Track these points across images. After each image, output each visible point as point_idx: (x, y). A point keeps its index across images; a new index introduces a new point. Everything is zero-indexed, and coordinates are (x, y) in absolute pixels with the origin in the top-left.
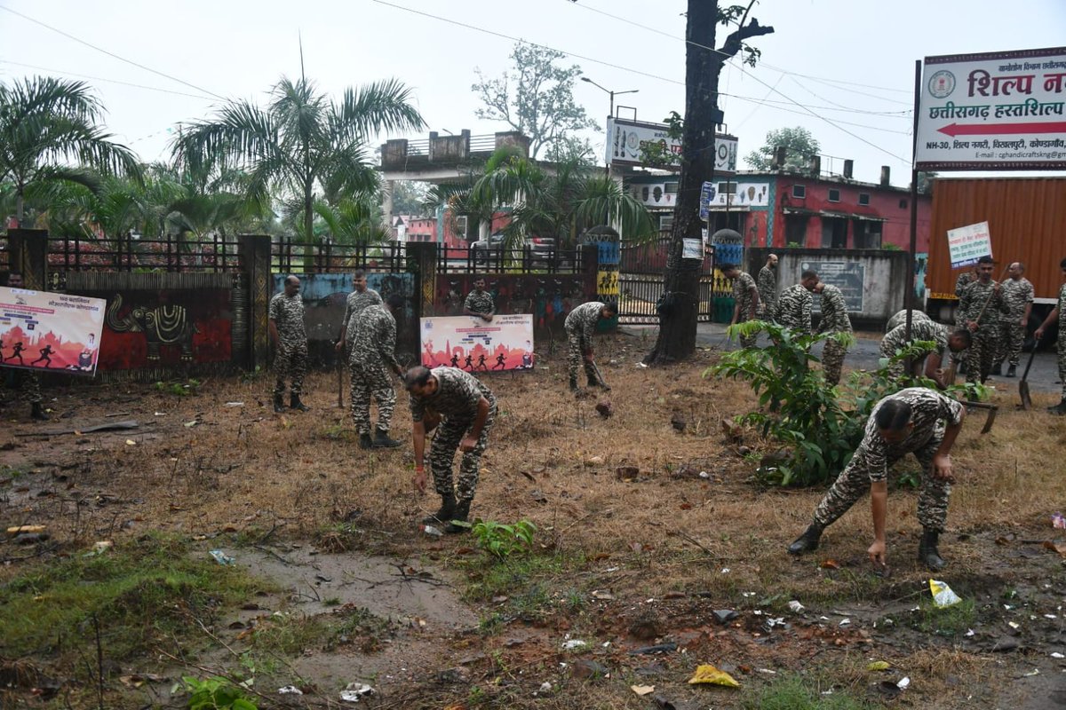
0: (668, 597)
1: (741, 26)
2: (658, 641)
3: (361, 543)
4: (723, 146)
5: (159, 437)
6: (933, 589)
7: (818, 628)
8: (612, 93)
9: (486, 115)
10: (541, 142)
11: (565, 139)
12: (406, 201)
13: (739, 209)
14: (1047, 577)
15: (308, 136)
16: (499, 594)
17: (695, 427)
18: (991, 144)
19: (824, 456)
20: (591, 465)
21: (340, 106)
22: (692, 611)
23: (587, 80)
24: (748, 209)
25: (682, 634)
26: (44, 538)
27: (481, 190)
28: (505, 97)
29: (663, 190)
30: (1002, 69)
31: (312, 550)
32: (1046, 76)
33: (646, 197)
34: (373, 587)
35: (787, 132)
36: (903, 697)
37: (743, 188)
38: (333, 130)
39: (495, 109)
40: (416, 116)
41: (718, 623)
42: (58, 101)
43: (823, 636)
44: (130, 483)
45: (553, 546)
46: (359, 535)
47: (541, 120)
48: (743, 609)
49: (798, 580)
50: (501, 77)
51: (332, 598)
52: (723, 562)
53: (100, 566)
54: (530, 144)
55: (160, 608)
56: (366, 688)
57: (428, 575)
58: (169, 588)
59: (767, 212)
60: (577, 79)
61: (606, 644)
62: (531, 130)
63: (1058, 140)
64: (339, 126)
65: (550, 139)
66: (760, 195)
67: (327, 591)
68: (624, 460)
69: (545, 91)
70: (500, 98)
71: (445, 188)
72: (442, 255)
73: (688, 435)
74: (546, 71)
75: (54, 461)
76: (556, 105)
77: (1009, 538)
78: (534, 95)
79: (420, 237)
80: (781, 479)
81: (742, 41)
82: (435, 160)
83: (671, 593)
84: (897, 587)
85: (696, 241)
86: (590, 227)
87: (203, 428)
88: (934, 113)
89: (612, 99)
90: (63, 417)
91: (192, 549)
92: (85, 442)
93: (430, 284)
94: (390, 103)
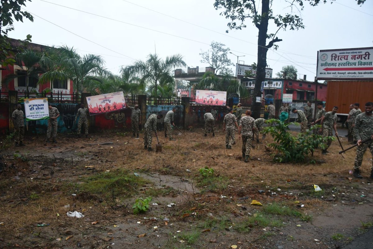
0: (247, 187)
1: (273, 39)
2: (244, 197)
3: (171, 173)
4: (268, 71)
5: (119, 146)
6: (315, 187)
7: (284, 195)
8: (238, 57)
9: (203, 61)
10: (218, 69)
11: (225, 68)
12: (180, 85)
13: (273, 89)
14: (345, 185)
15: (156, 69)
16: (205, 185)
17: (258, 147)
18: (337, 73)
19: (291, 155)
20: (229, 156)
21: (165, 61)
22: (253, 190)
23: (231, 53)
24: (276, 89)
25: (250, 196)
26: (94, 169)
27: (202, 83)
28: (208, 57)
29: (252, 83)
30: (340, 53)
31: (159, 174)
32: (352, 55)
33: (247, 85)
34: (174, 183)
35: (288, 67)
36: (302, 209)
37: (274, 83)
38: (163, 67)
39: (205, 60)
40: (185, 64)
41: (259, 193)
42: (94, 60)
43: (285, 197)
44: (112, 157)
45: (219, 175)
46: (170, 171)
47: (218, 63)
48: (266, 190)
49: (281, 184)
50: (207, 51)
51: (164, 185)
52: (262, 180)
53: (109, 175)
54: (215, 70)
55: (124, 185)
56: (173, 204)
57: (187, 181)
58: (126, 180)
59: (281, 89)
60: (228, 52)
61: (231, 197)
62: (215, 66)
63: (355, 72)
64: (165, 66)
65: (221, 68)
66: (279, 85)
67: (163, 183)
68: (238, 155)
69: (219, 55)
70: (207, 57)
71: (192, 82)
72: (191, 101)
73: (256, 149)
74: (220, 49)
75: (94, 151)
76: (222, 59)
77: (337, 176)
78: (217, 56)
79: (184, 95)
80: (279, 161)
81: (274, 43)
82: (189, 74)
83: (248, 186)
84: (305, 186)
85: (260, 98)
86: (231, 93)
87: (129, 144)
88: (322, 65)
89: (238, 58)
90: (94, 141)
91: (129, 173)
92: (100, 147)
93: (188, 108)
94: (178, 60)
